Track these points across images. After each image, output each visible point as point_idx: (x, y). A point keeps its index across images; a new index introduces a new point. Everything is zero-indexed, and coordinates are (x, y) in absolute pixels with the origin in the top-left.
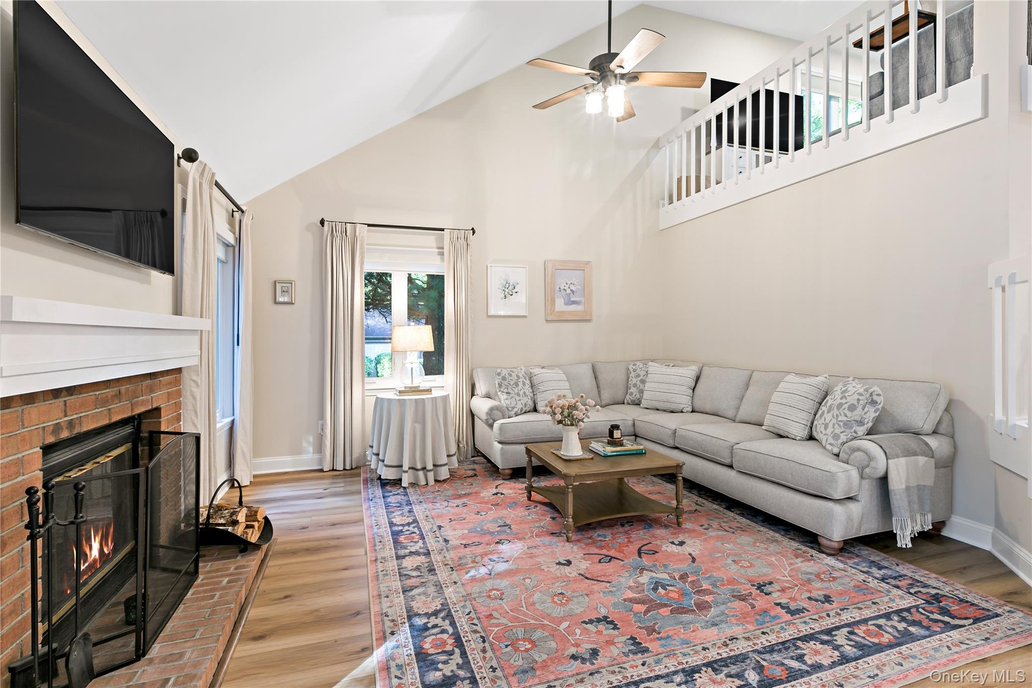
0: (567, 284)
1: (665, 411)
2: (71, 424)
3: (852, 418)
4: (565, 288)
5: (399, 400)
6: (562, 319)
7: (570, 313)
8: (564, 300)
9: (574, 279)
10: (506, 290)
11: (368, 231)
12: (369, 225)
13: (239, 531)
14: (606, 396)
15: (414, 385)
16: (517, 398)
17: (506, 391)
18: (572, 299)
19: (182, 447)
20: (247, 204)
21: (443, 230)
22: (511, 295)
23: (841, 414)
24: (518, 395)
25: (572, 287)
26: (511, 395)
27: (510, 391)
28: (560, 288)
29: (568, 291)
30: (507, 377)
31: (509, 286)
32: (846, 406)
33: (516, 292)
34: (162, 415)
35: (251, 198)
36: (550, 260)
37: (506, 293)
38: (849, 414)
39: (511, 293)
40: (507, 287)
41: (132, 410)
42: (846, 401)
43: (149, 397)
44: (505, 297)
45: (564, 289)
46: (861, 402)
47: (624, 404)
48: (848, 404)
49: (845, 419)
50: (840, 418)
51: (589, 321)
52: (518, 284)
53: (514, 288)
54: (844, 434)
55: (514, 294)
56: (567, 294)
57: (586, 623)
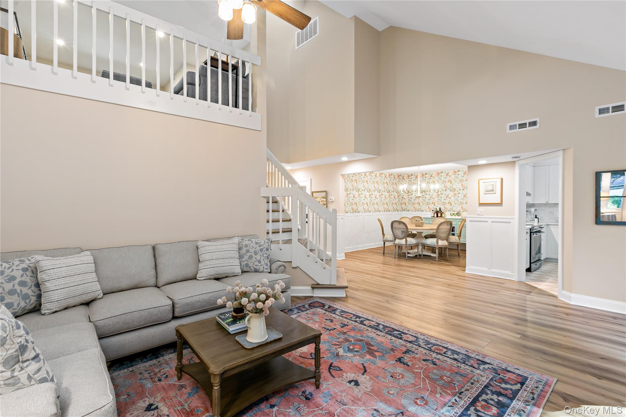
23: (264, 254)
32: (265, 249)
38: (267, 252)
42: (263, 247)
48: (265, 248)
49: (266, 255)
50: (265, 256)
57: (408, 365)
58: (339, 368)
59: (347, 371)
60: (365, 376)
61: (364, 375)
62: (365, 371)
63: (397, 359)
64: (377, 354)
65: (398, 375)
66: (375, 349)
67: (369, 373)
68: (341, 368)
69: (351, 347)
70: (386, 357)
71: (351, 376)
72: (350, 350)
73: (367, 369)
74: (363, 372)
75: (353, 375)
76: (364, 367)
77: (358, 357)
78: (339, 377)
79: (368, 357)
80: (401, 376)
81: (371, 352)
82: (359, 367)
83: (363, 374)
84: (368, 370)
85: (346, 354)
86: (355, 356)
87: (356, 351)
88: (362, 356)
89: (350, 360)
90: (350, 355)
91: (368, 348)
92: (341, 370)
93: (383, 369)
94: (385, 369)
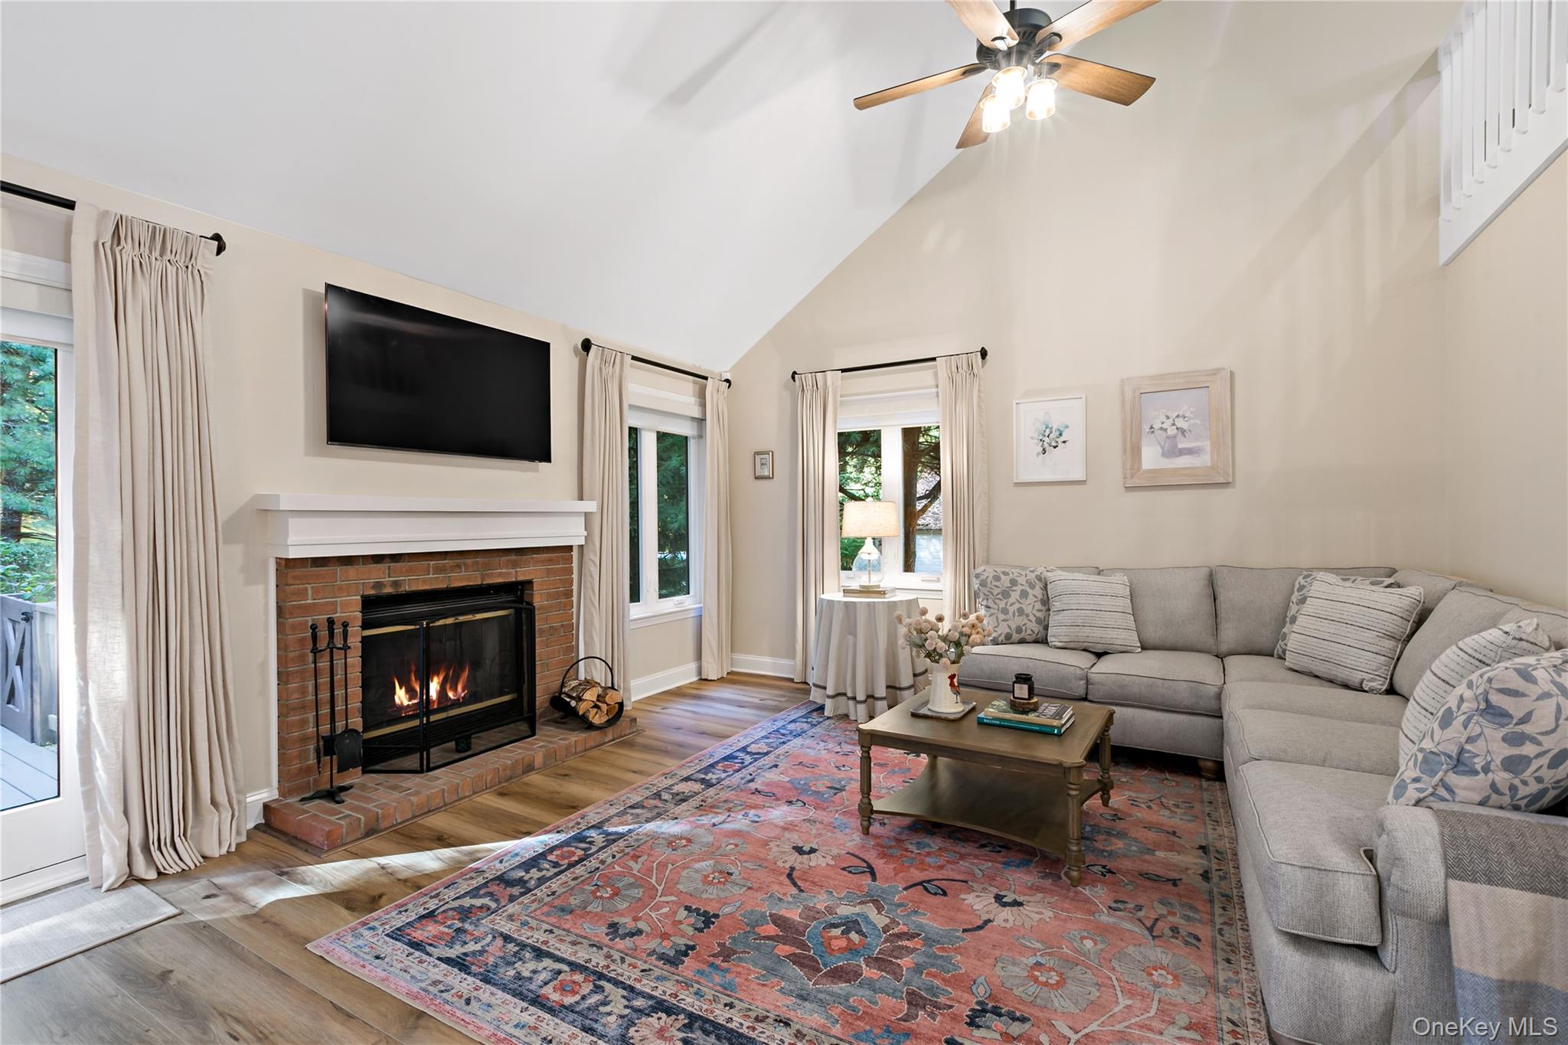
0: (1168, 418)
1: (1331, 681)
2: (396, 584)
3: (1440, 748)
4: (1164, 426)
5: (845, 602)
6: (1159, 484)
7: (1175, 472)
8: (1163, 448)
9: (1185, 407)
10: (1047, 440)
11: (843, 378)
12: (843, 371)
13: (582, 708)
14: (1230, 635)
15: (872, 584)
16: (1001, 616)
17: (984, 603)
18: (1180, 446)
19: (574, 621)
20: (732, 370)
21: (934, 359)
22: (1055, 447)
24: (1005, 611)
25: (1180, 423)
26: (992, 611)
27: (991, 604)
28: (1152, 428)
29: (1172, 431)
30: (989, 581)
31: (1051, 432)
33: (1064, 442)
34: (535, 588)
35: (734, 363)
36: (1129, 379)
37: (1046, 445)
39: (1054, 444)
40: (1047, 433)
41: (483, 580)
43: (513, 571)
44: (1044, 451)
45: (1161, 429)
46: (1465, 707)
47: (1273, 656)
51: (1226, 485)
52: (1067, 427)
53: (1061, 435)
54: (1418, 785)
55: (1061, 445)
56: (1168, 437)
57: (688, 908)
58: (850, 872)
59: (830, 868)
60: (788, 866)
61: (791, 867)
62: (790, 876)
63: (713, 923)
64: (771, 929)
65: (716, 881)
66: (781, 946)
67: (782, 874)
68: (845, 873)
69: (854, 936)
70: (745, 923)
71: (815, 860)
72: (851, 925)
73: (787, 881)
74: (795, 874)
75: (813, 864)
76: (795, 884)
77: (821, 907)
78: (839, 855)
79: (794, 914)
80: (710, 879)
81: (788, 930)
82: (808, 883)
83: (792, 869)
84: (784, 878)
85: (857, 909)
86: (830, 910)
87: (835, 926)
88: (811, 914)
89: (835, 895)
90: (845, 911)
91: (803, 946)
92: (844, 869)
93: (749, 888)
94: (745, 889)
